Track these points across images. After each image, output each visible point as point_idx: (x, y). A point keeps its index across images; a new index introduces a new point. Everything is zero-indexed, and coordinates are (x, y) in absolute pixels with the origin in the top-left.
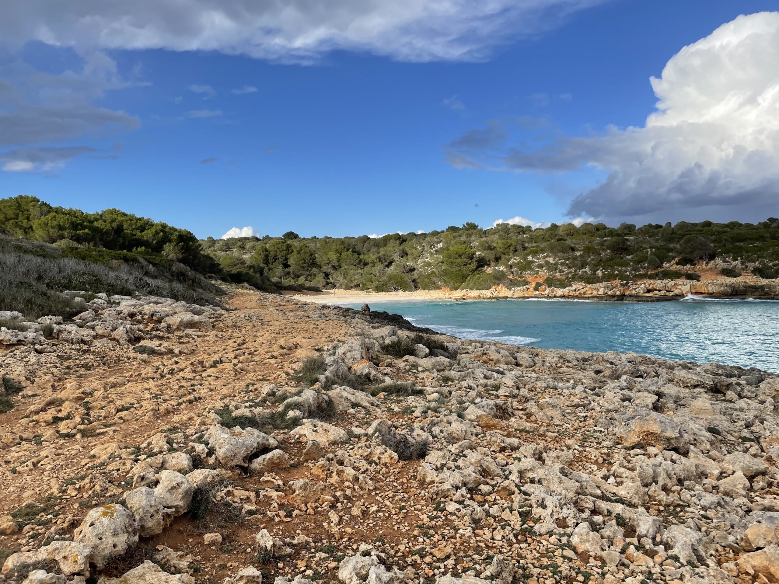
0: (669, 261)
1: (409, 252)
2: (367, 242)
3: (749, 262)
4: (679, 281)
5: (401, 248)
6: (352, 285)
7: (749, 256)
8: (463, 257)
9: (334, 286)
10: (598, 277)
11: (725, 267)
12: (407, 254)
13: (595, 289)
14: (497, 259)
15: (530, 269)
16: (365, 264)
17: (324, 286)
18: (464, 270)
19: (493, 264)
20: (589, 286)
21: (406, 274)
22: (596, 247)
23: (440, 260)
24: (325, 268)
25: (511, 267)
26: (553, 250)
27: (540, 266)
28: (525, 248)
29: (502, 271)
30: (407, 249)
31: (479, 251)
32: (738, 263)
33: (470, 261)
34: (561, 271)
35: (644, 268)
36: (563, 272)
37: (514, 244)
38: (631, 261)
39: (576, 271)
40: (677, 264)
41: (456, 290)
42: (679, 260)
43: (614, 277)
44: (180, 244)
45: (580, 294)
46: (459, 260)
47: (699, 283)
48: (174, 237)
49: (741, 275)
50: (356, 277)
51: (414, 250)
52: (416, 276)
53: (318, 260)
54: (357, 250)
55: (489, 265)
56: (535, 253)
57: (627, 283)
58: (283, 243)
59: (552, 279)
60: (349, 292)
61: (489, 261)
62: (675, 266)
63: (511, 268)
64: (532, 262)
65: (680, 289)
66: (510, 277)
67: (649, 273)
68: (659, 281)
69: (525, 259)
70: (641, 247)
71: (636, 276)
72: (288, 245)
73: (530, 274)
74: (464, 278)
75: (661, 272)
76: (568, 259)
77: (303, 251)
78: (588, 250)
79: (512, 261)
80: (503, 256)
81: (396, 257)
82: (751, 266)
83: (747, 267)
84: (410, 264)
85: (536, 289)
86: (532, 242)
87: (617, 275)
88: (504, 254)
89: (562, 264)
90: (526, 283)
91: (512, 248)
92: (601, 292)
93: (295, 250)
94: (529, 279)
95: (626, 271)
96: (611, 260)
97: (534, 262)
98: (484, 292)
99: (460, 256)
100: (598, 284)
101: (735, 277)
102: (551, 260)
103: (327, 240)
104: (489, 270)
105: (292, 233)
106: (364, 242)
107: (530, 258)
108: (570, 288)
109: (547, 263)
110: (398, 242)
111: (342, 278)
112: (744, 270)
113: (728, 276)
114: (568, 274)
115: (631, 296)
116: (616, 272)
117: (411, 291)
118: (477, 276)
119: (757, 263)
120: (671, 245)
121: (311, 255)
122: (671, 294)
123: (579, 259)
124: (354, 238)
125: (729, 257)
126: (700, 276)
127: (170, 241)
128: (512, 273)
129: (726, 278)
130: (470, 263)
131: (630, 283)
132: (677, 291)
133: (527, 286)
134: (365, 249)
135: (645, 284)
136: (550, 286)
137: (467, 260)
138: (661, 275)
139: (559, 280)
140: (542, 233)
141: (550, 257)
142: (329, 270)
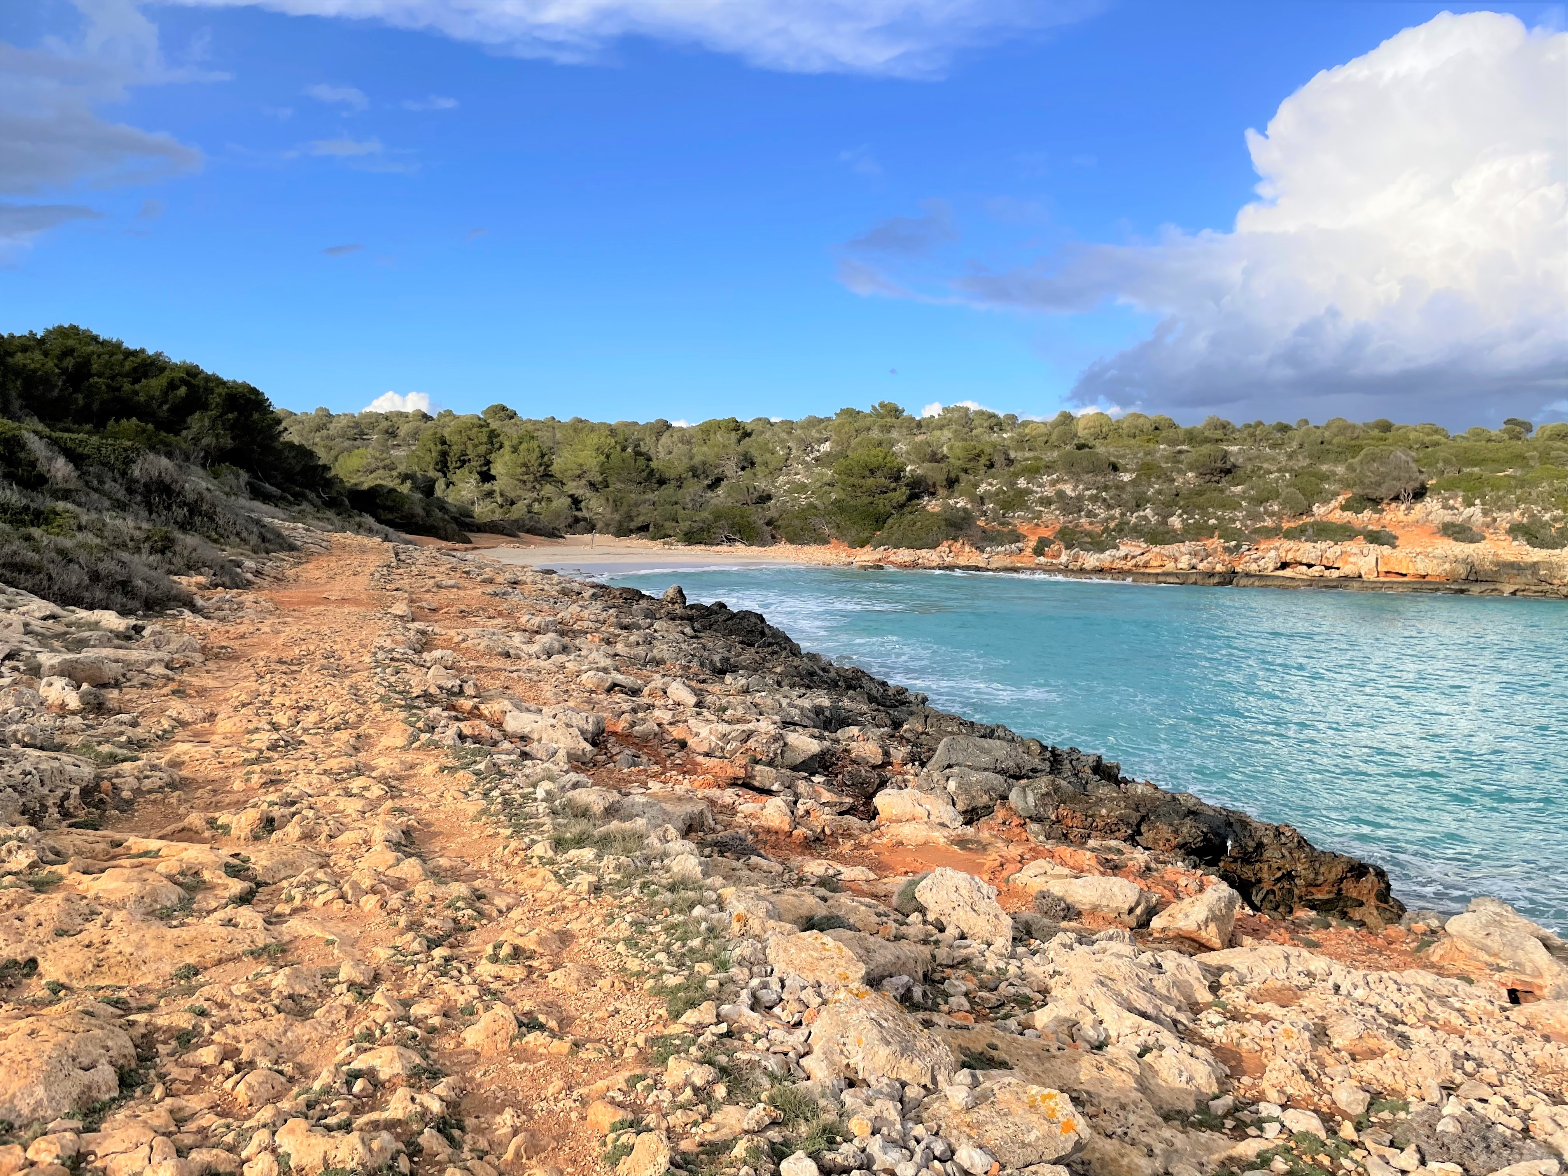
0: (1325, 502)
1: (758, 460)
2: (666, 434)
3: (1499, 509)
4: (1351, 546)
5: (740, 449)
6: (633, 525)
7: (1500, 498)
8: (879, 473)
9: (591, 528)
10: (1175, 531)
11: (1448, 519)
12: (753, 464)
13: (1169, 557)
14: (951, 483)
15: (1024, 506)
16: (662, 482)
17: (570, 526)
18: (882, 504)
19: (942, 492)
20: (1156, 549)
21: (753, 507)
22: (1164, 465)
23: (826, 479)
24: (573, 487)
25: (982, 500)
26: (1072, 468)
27: (1046, 502)
28: (1010, 462)
29: (965, 510)
30: (755, 453)
31: (912, 462)
32: (1475, 513)
33: (893, 485)
34: (1089, 514)
35: (1272, 514)
36: (1096, 516)
37: (988, 450)
38: (1244, 499)
39: (1123, 515)
40: (1344, 508)
41: (862, 547)
42: (1347, 500)
43: (1210, 532)
44: (230, 416)
45: (1136, 566)
46: (870, 481)
47: (1396, 552)
48: (215, 400)
49: (1484, 538)
50: (642, 509)
51: (768, 455)
52: (773, 513)
53: (555, 469)
54: (643, 449)
55: (933, 494)
56: (1033, 472)
57: (1238, 547)
58: (481, 426)
59: (1074, 532)
60: (625, 541)
61: (934, 485)
62: (1338, 512)
63: (983, 503)
64: (1028, 492)
65: (1354, 564)
66: (981, 523)
67: (1285, 525)
68: (1309, 545)
69: (1012, 484)
70: (1260, 468)
71: (1256, 531)
72: (493, 431)
73: (1023, 518)
74: (880, 521)
75: (1312, 525)
76: (1106, 488)
77: (523, 446)
78: (1147, 470)
79: (983, 488)
80: (963, 476)
81: (730, 468)
82: (1505, 519)
83: (1495, 520)
84: (762, 484)
85: (1039, 551)
86: (1023, 449)
87: (1214, 528)
88: (966, 471)
89: (1094, 499)
90: (1017, 537)
91: (983, 460)
92: (1184, 563)
93: (507, 444)
94: (1023, 529)
95: (1234, 521)
96: (1200, 493)
97: (1032, 492)
98: (924, 552)
99: (872, 472)
100: (1175, 546)
101: (1472, 541)
102: (1068, 489)
103: (579, 426)
104: (933, 506)
105: (504, 408)
106: (659, 434)
107: (1022, 483)
108: (1114, 552)
109: (1061, 494)
110: (734, 436)
111: (609, 510)
112: (1488, 527)
113: (1456, 539)
114: (1106, 520)
115: (1248, 575)
116: (1212, 522)
117: (763, 545)
118: (910, 517)
119: (1516, 514)
120: (1324, 468)
121: (543, 456)
122: (1335, 574)
123: (1129, 489)
124: (636, 424)
125: (1455, 497)
126: (1396, 538)
127: (205, 407)
128: (984, 513)
129: (1453, 543)
130: (895, 490)
131: (1245, 547)
132: (1348, 570)
133: (1020, 545)
134: (660, 449)
135: (1277, 549)
136: (1069, 547)
137: (887, 482)
138: (1310, 531)
139: (1088, 534)
140: (1043, 430)
141: (1065, 482)
142: (581, 492)
